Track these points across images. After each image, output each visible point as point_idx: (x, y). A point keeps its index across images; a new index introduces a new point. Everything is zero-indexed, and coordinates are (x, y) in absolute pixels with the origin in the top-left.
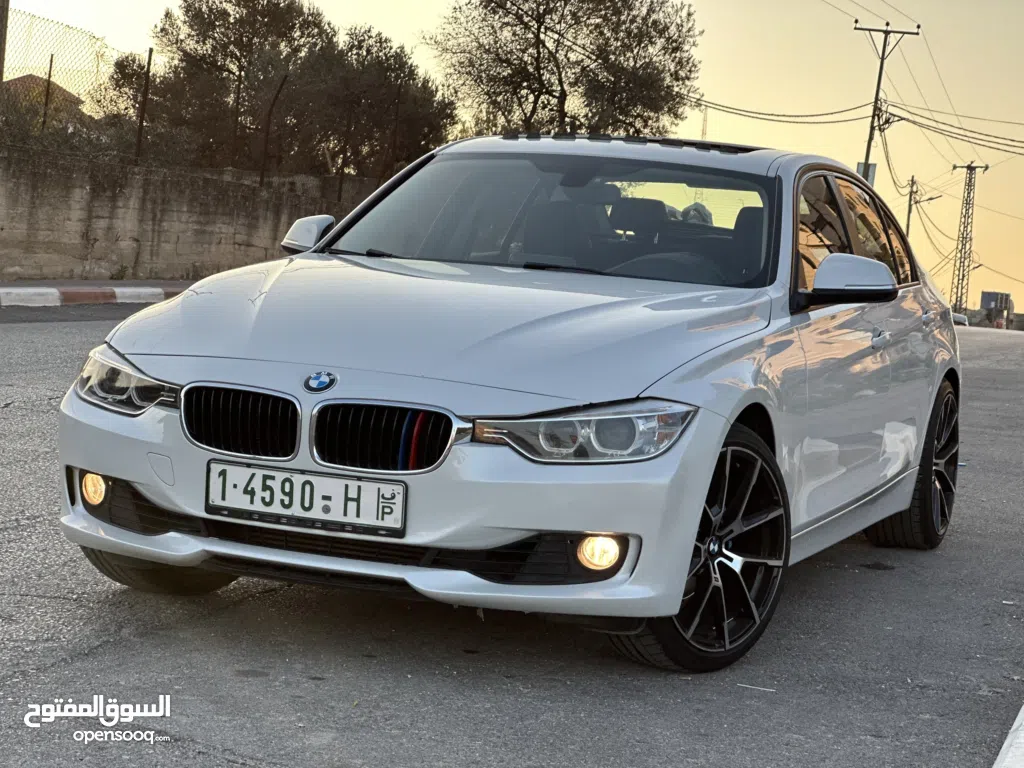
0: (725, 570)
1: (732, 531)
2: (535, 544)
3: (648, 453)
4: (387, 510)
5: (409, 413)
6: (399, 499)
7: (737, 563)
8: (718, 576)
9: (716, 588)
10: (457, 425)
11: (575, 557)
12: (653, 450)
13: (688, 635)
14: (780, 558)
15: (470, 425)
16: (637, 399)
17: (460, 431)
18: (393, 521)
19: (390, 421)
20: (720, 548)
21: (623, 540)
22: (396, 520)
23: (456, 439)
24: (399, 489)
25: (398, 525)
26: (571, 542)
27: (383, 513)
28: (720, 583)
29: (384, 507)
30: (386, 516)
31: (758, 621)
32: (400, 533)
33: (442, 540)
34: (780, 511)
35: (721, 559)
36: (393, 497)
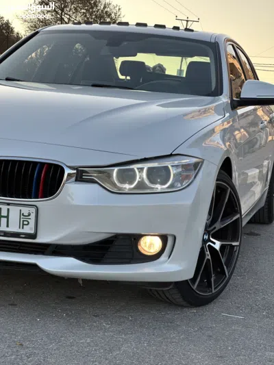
0: (212, 249)
1: (215, 228)
2: (113, 241)
3: (177, 187)
4: (25, 223)
5: (39, 165)
6: (33, 216)
7: (217, 245)
8: (208, 253)
9: (208, 260)
10: (67, 171)
11: (137, 247)
12: (179, 185)
13: (195, 287)
14: (238, 241)
15: (75, 171)
16: (171, 155)
17: (69, 175)
18: (29, 229)
19: (26, 170)
20: (209, 237)
21: (164, 238)
22: (31, 229)
23: (67, 180)
24: (33, 210)
25: (32, 232)
26: (134, 239)
27: (23, 224)
28: (209, 257)
29: (23, 221)
30: (25, 226)
31: (227, 276)
32: (34, 236)
33: (60, 240)
34: (238, 216)
35: (210, 243)
36: (29, 215)
